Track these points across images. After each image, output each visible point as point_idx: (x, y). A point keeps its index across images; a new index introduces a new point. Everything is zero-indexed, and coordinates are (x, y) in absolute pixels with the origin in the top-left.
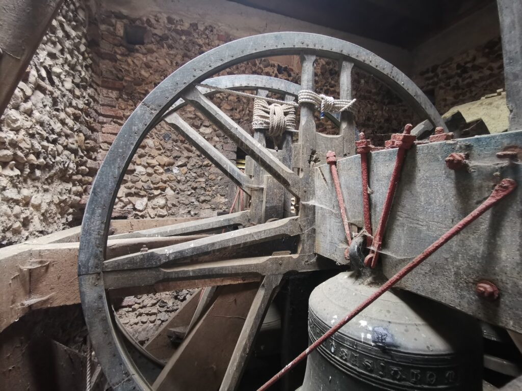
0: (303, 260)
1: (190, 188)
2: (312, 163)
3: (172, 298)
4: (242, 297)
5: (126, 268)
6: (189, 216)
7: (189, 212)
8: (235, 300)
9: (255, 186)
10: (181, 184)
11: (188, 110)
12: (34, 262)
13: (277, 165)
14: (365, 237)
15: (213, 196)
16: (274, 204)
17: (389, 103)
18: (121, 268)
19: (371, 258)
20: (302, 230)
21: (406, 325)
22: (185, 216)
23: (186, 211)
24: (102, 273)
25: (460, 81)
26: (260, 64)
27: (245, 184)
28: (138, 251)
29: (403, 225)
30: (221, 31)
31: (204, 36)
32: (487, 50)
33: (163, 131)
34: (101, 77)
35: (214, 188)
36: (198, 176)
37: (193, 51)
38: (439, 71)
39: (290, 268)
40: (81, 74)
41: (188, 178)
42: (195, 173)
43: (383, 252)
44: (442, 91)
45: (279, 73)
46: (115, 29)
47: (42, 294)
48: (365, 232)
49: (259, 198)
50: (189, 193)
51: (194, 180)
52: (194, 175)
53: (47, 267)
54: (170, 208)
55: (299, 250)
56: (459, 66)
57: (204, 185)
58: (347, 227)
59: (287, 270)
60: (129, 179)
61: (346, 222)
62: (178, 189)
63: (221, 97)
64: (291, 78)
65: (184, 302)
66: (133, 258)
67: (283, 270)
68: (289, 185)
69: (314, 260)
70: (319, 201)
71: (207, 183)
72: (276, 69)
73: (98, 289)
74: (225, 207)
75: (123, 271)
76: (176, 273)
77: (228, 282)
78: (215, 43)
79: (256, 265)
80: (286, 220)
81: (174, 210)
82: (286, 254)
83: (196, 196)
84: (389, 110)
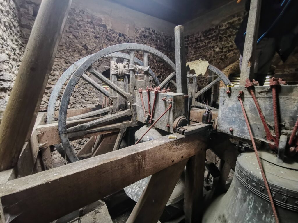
0: (133, 123)
1: (80, 95)
2: (135, 90)
3: (78, 144)
4: (113, 137)
5: (74, 131)
6: (82, 107)
7: (82, 106)
8: (110, 138)
9: (114, 97)
10: (76, 93)
11: (75, 56)
12: (38, 132)
13: (123, 92)
14: (149, 115)
15: (92, 98)
16: (122, 104)
17: (171, 51)
18: (73, 131)
19: (150, 121)
20: (132, 113)
21: (157, 136)
22: (80, 108)
23: (80, 105)
24: (67, 133)
25: (196, 45)
26: (110, 32)
27: (110, 96)
28: (77, 125)
29: (157, 112)
30: (89, 14)
31: (79, 16)
32: (205, 34)
33: (63, 67)
34: (24, 38)
35: (92, 94)
36: (84, 89)
37: (74, 24)
38: (190, 39)
39: (129, 126)
40: (19, 43)
41: (79, 90)
42: (82, 87)
43: (153, 119)
44: (190, 48)
45: (120, 37)
46: (28, 10)
47: (43, 143)
48: (149, 114)
49: (116, 101)
50: (81, 97)
51: (82, 91)
52: (82, 88)
53: (43, 133)
54: (72, 105)
55: (132, 120)
56: (196, 39)
57: (87, 93)
58: (145, 113)
59: (128, 126)
60: (49, 92)
61: (145, 111)
62: (75, 95)
63: (92, 49)
64: (126, 39)
65: (83, 145)
66: (76, 127)
67: (127, 126)
68: (127, 99)
69: (137, 122)
70: (137, 104)
71: (89, 92)
72: (118, 35)
73: (66, 138)
74: (98, 102)
75: (74, 132)
76: (91, 131)
77: (107, 133)
78: (86, 20)
79: (118, 126)
80: (127, 111)
81: (74, 105)
82: (127, 121)
83: (84, 98)
84: (170, 54)
